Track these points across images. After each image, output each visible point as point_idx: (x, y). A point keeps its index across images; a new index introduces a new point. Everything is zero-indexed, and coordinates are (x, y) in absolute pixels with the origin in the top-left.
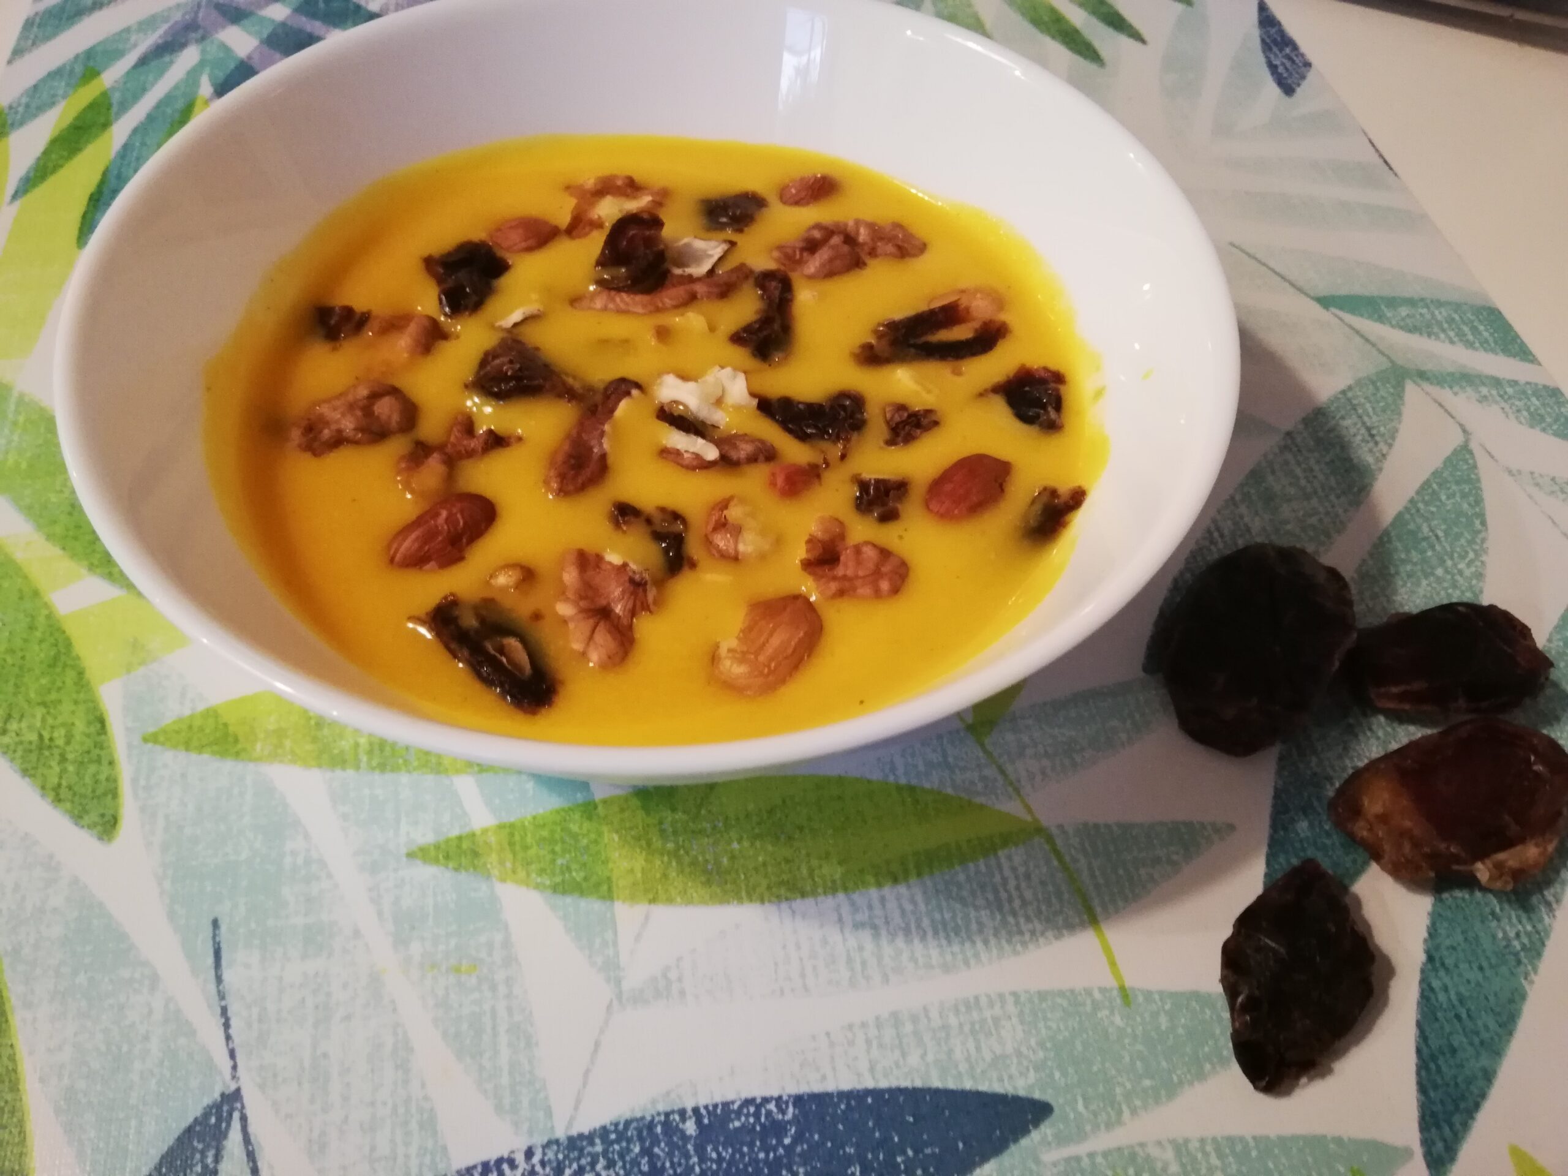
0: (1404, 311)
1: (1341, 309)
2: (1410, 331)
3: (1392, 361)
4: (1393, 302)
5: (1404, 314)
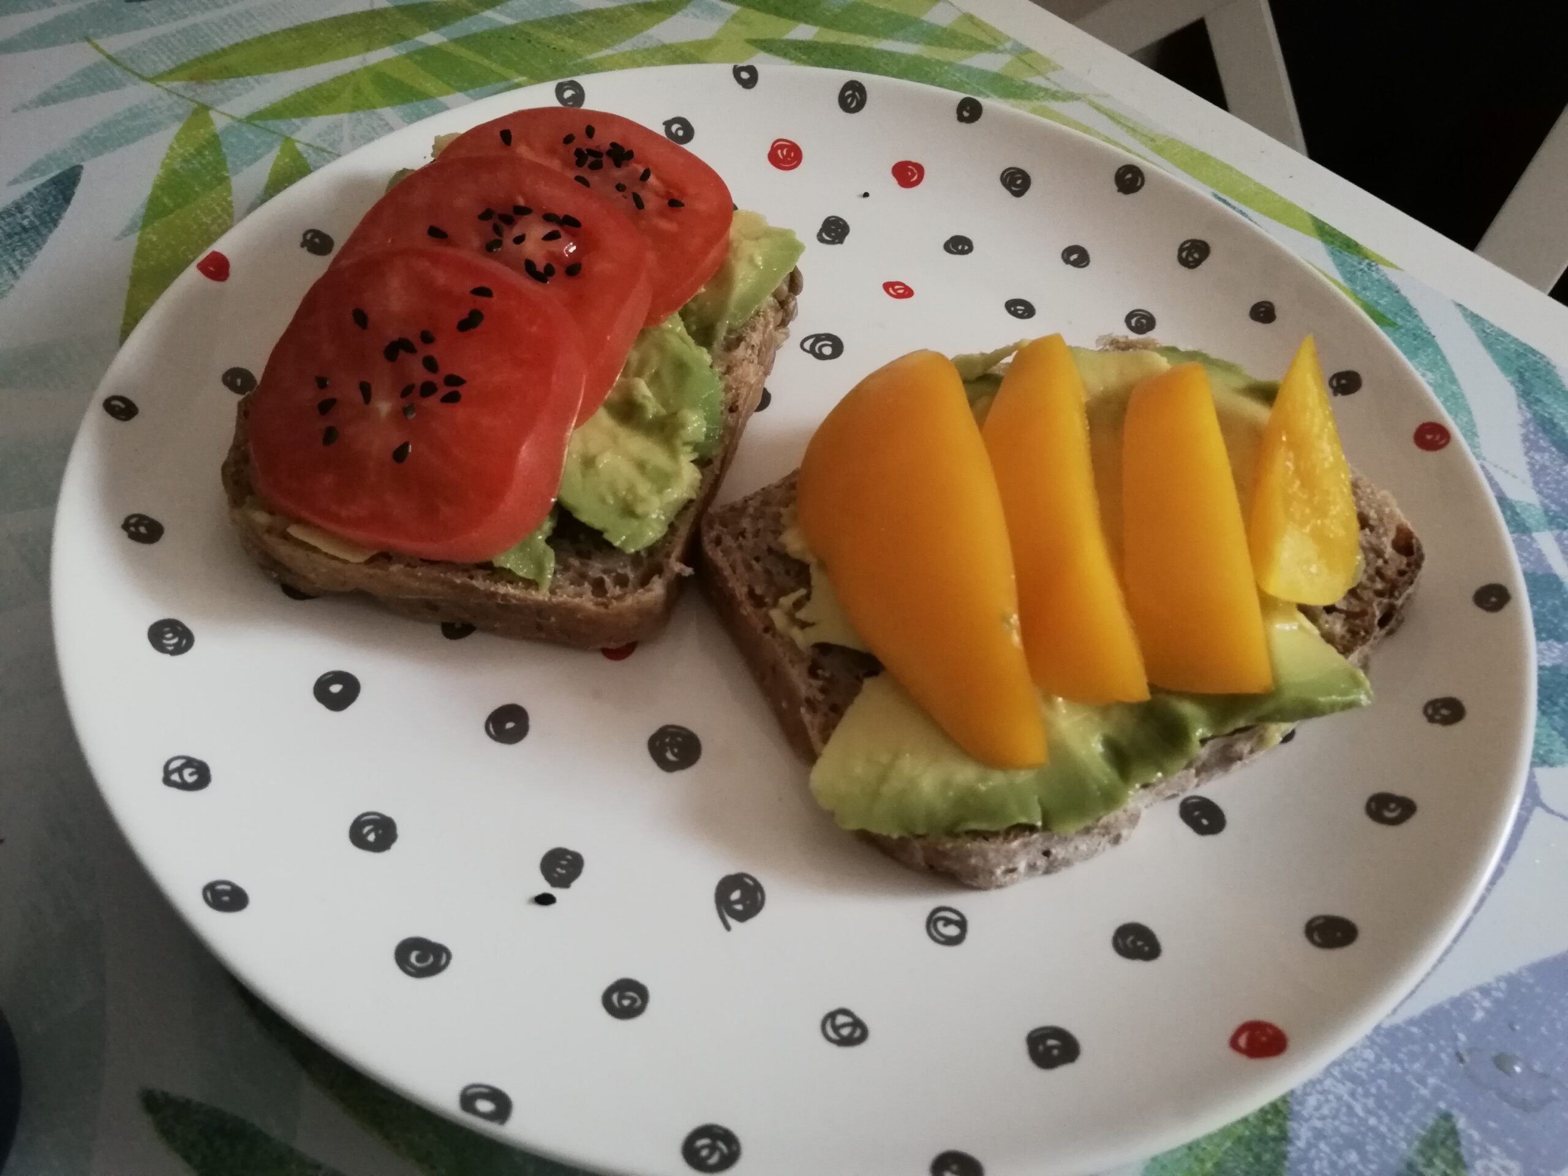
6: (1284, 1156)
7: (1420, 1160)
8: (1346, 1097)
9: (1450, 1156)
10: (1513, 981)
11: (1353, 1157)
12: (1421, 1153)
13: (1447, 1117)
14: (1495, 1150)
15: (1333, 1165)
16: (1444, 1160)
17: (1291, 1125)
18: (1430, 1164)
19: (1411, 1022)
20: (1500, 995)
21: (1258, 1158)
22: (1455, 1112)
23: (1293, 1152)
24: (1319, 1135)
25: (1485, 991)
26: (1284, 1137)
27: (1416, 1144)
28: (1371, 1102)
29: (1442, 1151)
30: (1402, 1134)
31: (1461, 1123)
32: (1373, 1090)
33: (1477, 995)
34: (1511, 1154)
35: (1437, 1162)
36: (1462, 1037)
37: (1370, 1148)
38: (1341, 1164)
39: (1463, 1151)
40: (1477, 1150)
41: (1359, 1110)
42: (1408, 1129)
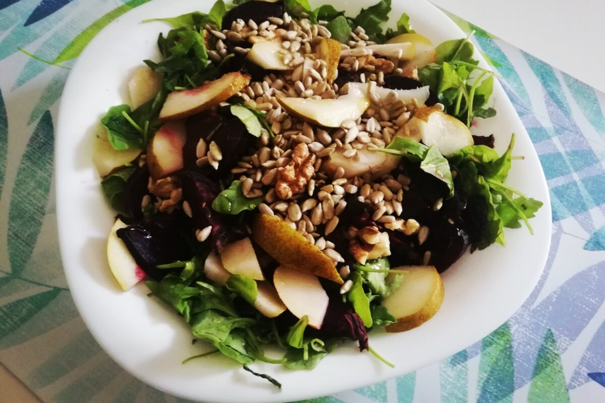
0: (24, 312)
1: (49, 292)
2: (18, 301)
3: (20, 278)
4: (31, 314)
5: (24, 310)
6: (512, 352)
7: (544, 343)
8: (525, 332)
9: (551, 340)
10: (562, 288)
11: (529, 347)
12: (545, 341)
13: (550, 330)
14: (562, 336)
15: (524, 350)
16: (550, 342)
17: (512, 343)
18: (547, 343)
19: (538, 306)
20: (559, 293)
21: (506, 354)
22: (551, 328)
23: (513, 349)
24: (519, 344)
25: (555, 293)
26: (511, 347)
27: (543, 339)
28: (531, 331)
29: (550, 339)
30: (539, 338)
31: (553, 331)
32: (531, 328)
33: (553, 294)
34: (566, 336)
35: (549, 343)
36: (551, 307)
37: (532, 344)
38: (526, 350)
39: (554, 338)
40: (558, 337)
41: (528, 335)
42: (541, 335)
